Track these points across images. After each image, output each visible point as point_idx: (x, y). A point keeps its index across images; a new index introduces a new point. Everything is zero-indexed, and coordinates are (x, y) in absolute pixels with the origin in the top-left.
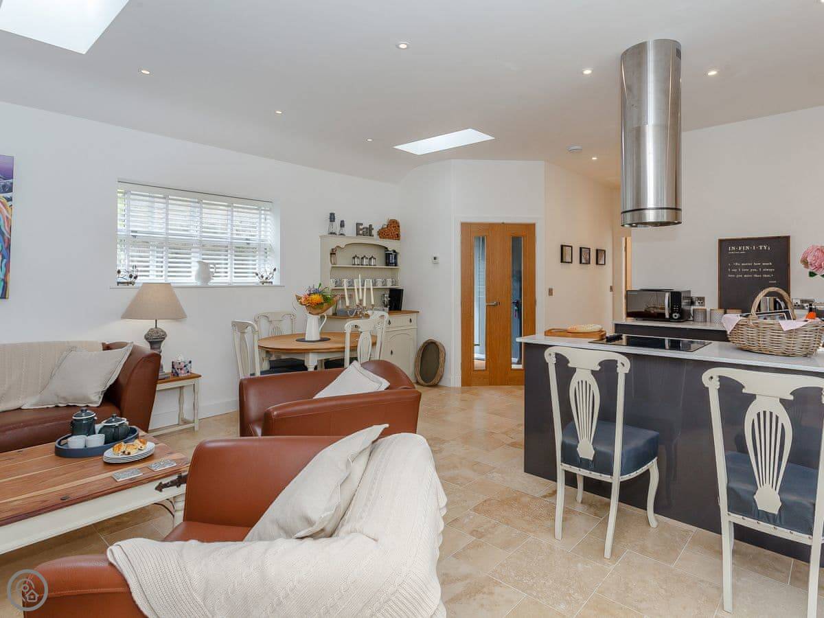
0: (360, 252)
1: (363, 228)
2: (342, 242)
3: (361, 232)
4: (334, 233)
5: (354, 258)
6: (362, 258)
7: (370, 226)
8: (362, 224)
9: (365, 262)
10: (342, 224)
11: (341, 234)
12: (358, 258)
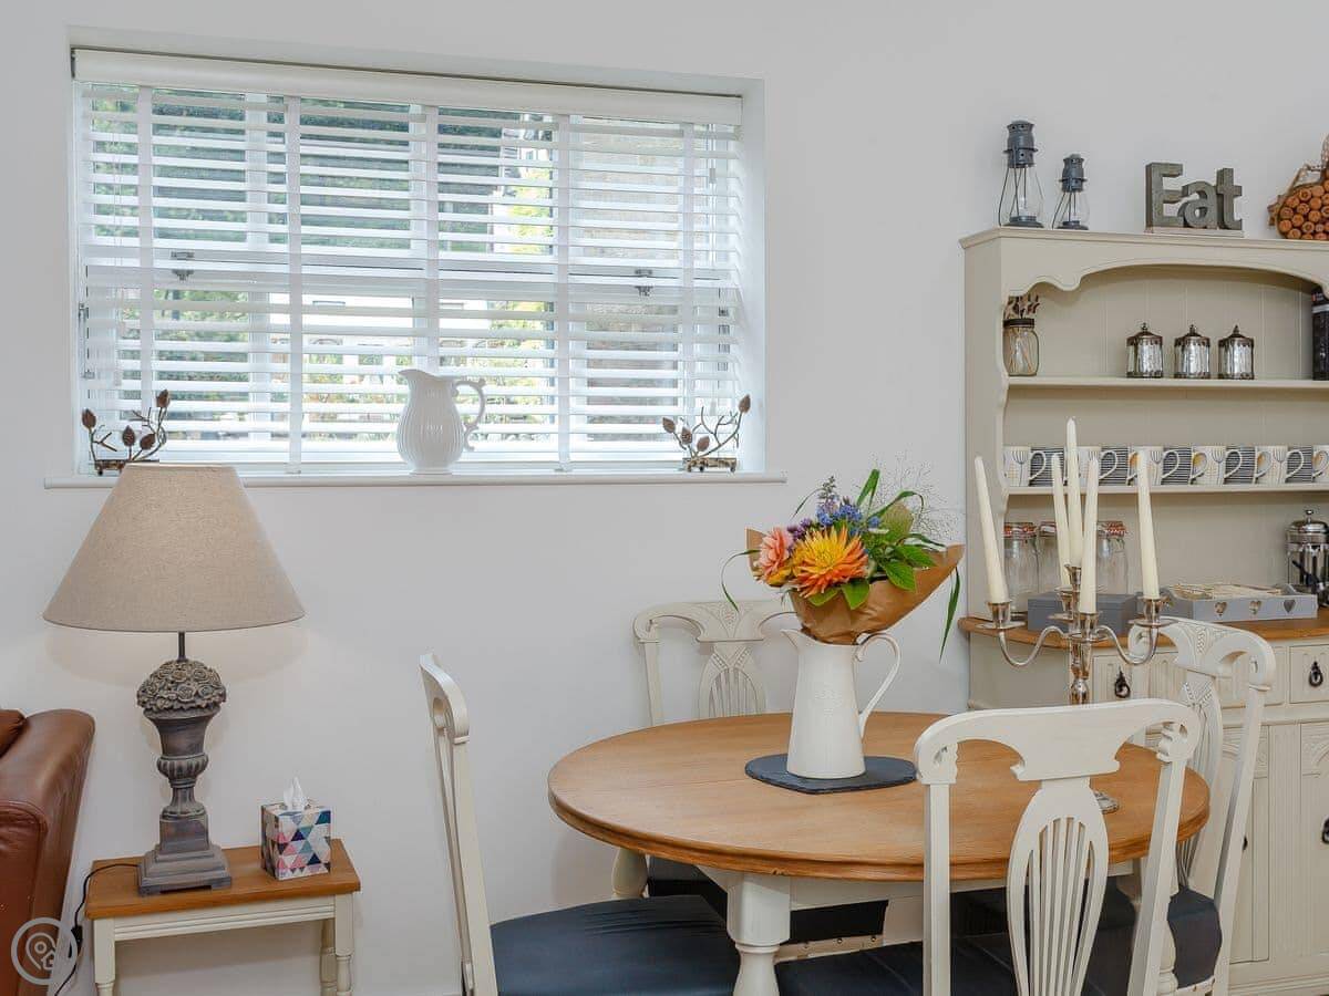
0: (1169, 311)
1: (1185, 191)
2: (1065, 264)
3: (1171, 210)
4: (1032, 222)
5: (1134, 341)
6: (1181, 342)
7: (1225, 175)
8: (1174, 171)
9: (1195, 358)
10: (1072, 177)
11: (1066, 225)
12: (1159, 341)
